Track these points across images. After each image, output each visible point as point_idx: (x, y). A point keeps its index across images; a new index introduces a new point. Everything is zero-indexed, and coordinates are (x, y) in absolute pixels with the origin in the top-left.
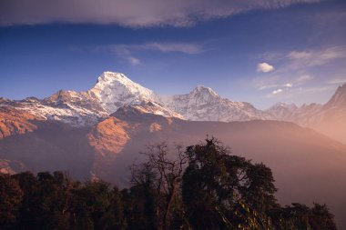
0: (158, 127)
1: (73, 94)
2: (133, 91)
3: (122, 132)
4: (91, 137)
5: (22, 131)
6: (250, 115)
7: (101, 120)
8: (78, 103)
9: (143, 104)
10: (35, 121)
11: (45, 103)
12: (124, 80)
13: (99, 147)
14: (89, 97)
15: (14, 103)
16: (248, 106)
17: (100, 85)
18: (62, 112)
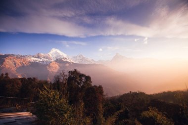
0: (68, 65)
1: (43, 55)
2: (61, 54)
3: (57, 66)
4: (48, 67)
5: (26, 65)
6: (93, 62)
7: (51, 62)
8: (44, 57)
9: (64, 58)
10: (30, 62)
11: (33, 57)
12: (59, 51)
13: (50, 70)
14: (48, 56)
15: (23, 56)
16: (93, 60)
17: (51, 52)
18: (39, 60)
